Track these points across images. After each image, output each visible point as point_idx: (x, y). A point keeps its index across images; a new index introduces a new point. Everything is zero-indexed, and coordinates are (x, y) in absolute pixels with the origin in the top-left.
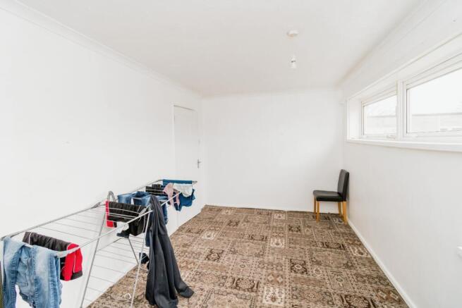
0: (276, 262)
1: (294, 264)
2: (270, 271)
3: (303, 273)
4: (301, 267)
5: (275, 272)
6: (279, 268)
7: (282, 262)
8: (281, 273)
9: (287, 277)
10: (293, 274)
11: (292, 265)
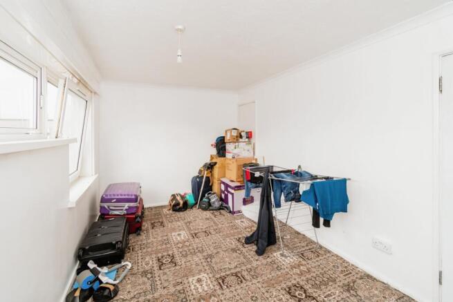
0: (189, 258)
1: (171, 262)
2: (191, 248)
3: (162, 257)
4: (164, 262)
5: (186, 249)
6: (184, 253)
7: (184, 260)
8: (181, 250)
9: (175, 249)
10: (170, 253)
11: (173, 260)
